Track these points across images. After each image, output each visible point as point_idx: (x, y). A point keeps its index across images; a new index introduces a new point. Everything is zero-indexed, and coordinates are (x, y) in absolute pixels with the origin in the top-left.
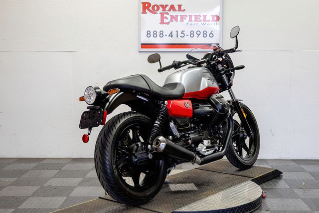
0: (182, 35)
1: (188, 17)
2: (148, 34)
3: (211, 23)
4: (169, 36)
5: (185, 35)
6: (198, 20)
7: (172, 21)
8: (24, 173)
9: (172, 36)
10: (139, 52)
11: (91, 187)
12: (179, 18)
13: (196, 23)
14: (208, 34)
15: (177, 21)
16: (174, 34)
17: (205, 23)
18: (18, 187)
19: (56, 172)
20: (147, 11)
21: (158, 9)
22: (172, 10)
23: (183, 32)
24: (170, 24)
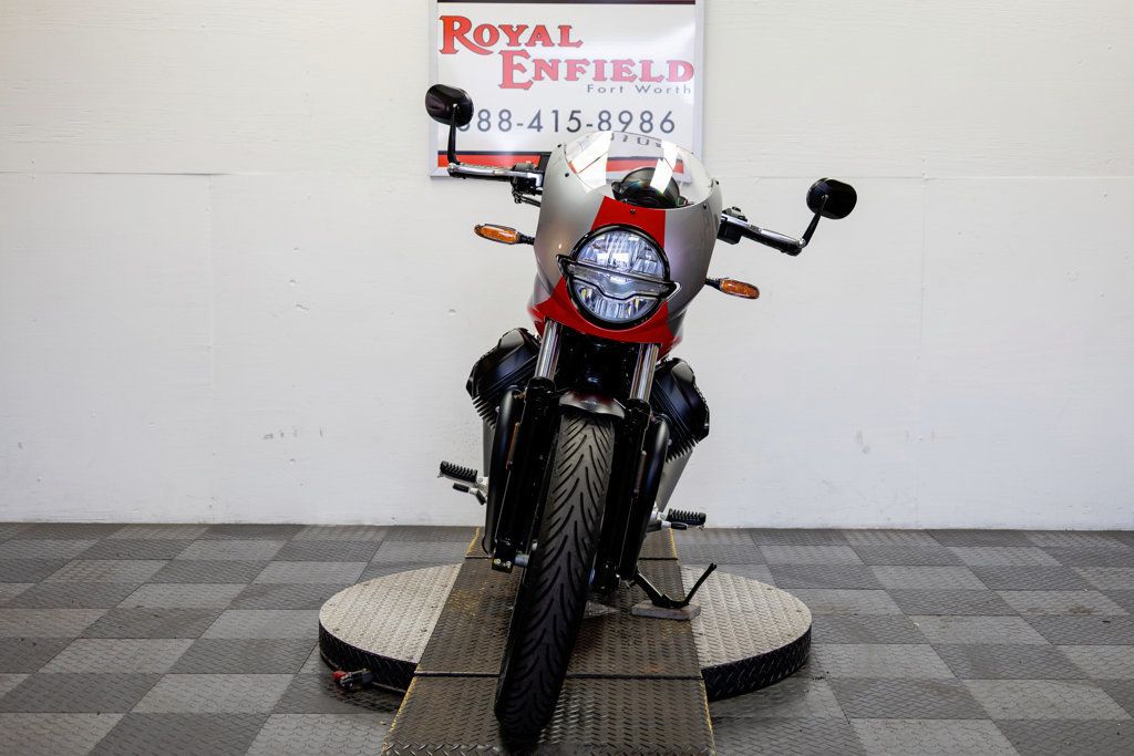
0: (574, 125)
1: (593, 66)
3: (664, 84)
4: (530, 127)
5: (584, 125)
6: (625, 74)
7: (538, 77)
8: (52, 570)
9: (539, 128)
10: (433, 178)
11: (273, 613)
12: (563, 70)
13: (617, 84)
14: (656, 122)
15: (554, 77)
16: (547, 121)
17: (646, 84)
19: (156, 566)
20: (457, 44)
21: (494, 38)
22: (539, 43)
23: (575, 115)
24: (533, 86)
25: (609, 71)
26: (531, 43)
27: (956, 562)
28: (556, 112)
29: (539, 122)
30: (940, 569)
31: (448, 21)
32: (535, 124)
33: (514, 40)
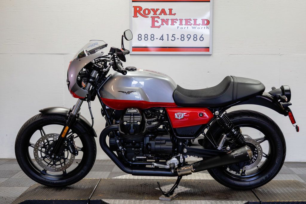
0: (173, 39)
1: (179, 21)
2: (140, 37)
3: (201, 26)
4: (160, 39)
5: (176, 39)
8: (14, 174)
9: (163, 40)
12: (170, 22)
13: (186, 26)
14: (198, 38)
16: (165, 37)
18: (8, 188)
20: (138, 15)
21: (149, 13)
22: (163, 14)
23: (174, 36)
24: (161, 27)
25: (184, 22)
26: (160, 14)
27: (293, 173)
28: (168, 35)
29: (163, 38)
30: (288, 175)
31: (135, 8)
32: (162, 38)
33: (155, 14)
